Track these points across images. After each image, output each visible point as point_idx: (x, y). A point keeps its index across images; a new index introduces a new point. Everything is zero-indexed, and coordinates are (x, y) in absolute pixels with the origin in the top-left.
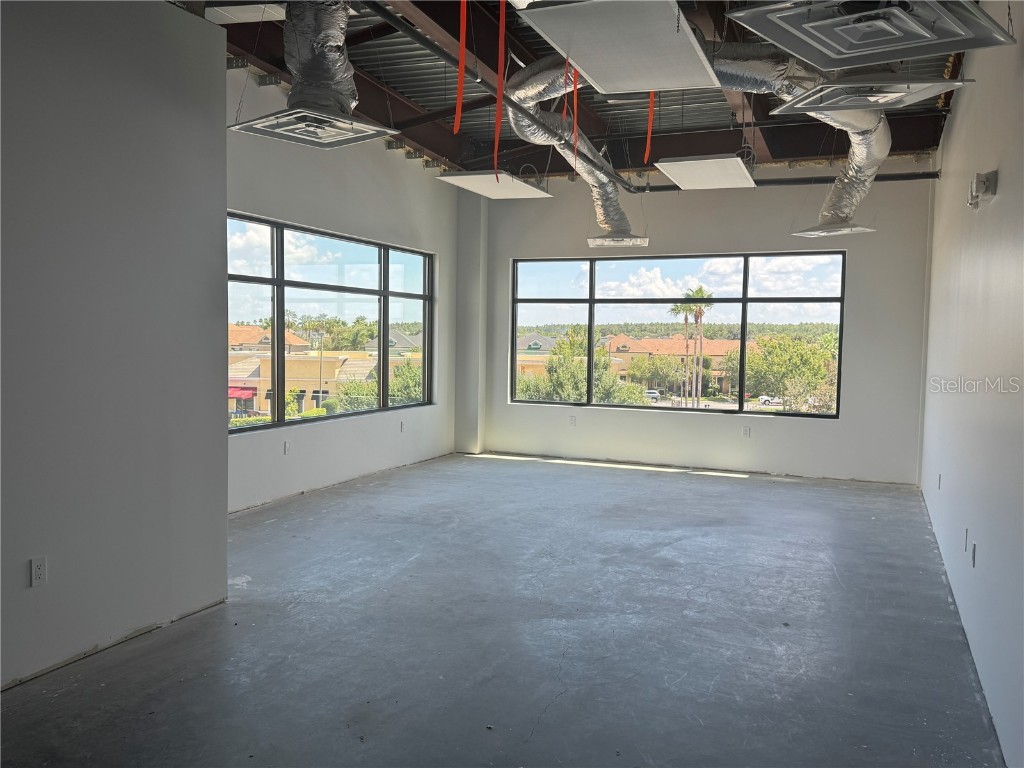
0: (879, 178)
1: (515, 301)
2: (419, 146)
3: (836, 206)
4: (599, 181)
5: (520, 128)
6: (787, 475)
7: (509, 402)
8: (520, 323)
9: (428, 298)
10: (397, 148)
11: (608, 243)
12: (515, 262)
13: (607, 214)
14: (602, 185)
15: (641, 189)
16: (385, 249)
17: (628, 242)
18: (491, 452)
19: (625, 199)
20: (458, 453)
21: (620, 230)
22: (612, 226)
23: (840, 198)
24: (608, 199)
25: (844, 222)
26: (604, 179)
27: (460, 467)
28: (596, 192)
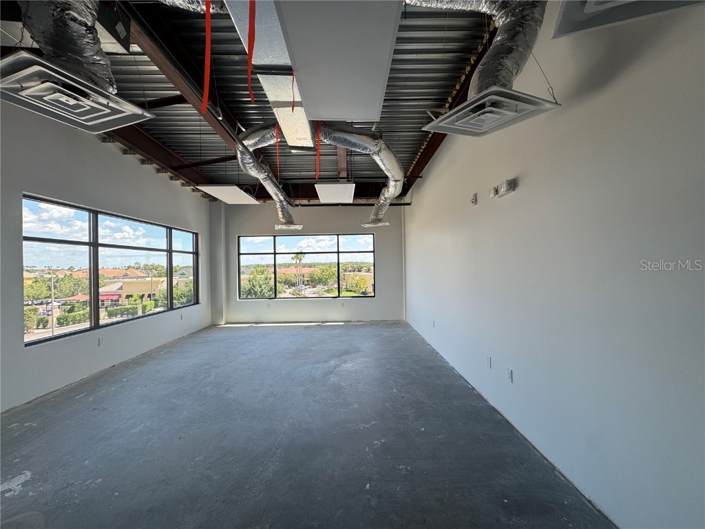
0: (391, 205)
1: (239, 254)
2: (188, 180)
3: (377, 214)
4: (279, 199)
5: (244, 164)
6: (358, 321)
7: (238, 300)
8: (241, 265)
9: (196, 253)
10: (176, 180)
11: (284, 227)
12: (239, 237)
13: (283, 214)
14: (281, 201)
15: (297, 205)
16: (170, 229)
17: (292, 227)
18: (230, 323)
19: (290, 208)
20: (213, 326)
21: (290, 222)
22: (286, 220)
23: (378, 211)
24: (284, 208)
25: (379, 220)
26: (282, 198)
27: (214, 334)
28: (278, 205)
